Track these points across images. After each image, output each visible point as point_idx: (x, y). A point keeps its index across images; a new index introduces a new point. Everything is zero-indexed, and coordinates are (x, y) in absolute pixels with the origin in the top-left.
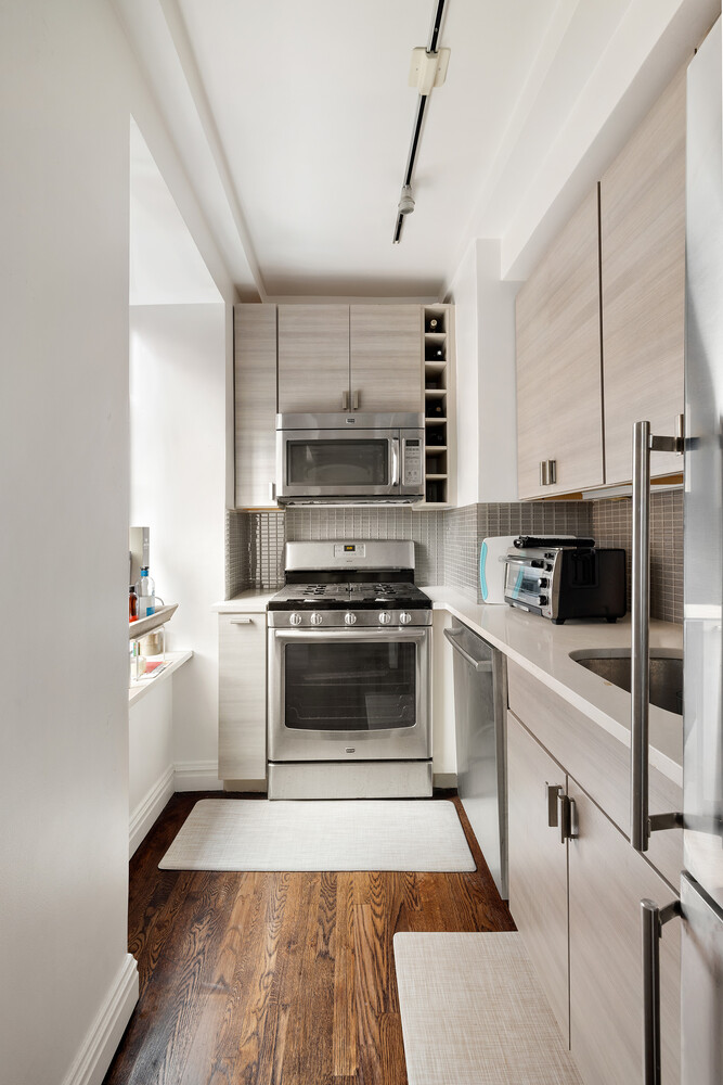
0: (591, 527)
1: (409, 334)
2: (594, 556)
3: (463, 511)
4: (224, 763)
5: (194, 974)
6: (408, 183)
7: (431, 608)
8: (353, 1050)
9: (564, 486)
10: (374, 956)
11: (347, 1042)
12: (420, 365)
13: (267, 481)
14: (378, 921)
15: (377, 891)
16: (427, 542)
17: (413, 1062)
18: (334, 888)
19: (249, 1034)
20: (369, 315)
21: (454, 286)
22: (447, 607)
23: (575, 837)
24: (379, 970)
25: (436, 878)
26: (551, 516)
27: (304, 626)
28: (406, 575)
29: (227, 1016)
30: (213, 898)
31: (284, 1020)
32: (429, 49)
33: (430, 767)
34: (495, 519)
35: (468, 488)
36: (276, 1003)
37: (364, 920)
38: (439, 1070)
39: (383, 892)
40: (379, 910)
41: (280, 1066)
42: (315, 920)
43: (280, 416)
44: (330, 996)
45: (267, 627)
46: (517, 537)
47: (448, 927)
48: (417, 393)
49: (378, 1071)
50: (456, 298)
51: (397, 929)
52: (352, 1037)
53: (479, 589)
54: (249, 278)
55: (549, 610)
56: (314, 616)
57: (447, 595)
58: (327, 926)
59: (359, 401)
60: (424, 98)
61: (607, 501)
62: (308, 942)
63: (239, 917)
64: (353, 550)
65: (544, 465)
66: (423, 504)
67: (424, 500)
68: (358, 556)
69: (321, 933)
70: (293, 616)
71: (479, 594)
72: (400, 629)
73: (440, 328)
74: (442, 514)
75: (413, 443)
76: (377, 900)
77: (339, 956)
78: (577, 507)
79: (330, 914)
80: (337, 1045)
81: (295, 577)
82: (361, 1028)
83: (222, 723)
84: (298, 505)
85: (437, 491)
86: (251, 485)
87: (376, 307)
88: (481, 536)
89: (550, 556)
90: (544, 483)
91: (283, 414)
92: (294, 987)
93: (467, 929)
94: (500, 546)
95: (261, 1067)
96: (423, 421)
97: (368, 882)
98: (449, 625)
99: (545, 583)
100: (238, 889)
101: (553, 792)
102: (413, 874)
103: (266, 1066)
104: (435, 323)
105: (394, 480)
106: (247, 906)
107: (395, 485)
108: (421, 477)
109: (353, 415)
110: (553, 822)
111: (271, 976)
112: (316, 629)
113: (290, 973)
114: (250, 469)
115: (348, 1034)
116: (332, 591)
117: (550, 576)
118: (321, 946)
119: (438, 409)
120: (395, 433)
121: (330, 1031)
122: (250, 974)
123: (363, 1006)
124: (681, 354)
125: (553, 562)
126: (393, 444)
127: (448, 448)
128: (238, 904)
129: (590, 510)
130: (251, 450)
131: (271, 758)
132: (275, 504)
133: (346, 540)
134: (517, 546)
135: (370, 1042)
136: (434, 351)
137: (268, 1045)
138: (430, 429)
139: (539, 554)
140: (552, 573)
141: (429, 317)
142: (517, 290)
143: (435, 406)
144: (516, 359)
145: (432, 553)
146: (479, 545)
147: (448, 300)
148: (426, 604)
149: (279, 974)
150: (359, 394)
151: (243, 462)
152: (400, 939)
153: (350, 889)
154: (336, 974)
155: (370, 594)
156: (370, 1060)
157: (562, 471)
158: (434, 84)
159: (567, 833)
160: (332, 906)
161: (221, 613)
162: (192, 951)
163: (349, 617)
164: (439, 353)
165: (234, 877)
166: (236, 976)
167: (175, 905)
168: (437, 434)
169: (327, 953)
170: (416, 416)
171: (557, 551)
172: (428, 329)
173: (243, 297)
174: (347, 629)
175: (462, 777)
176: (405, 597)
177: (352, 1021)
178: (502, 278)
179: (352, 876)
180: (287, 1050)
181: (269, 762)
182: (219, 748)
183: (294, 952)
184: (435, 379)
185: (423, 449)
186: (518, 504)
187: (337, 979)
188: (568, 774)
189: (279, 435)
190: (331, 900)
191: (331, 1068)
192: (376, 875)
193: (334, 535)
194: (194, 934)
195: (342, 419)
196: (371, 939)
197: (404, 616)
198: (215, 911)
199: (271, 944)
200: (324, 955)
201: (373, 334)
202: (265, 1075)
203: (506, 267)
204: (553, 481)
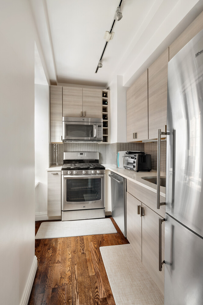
0: (144, 149)
1: (98, 97)
2: (145, 156)
3: (113, 144)
4: (49, 212)
5: (51, 260)
6: (101, 60)
7: (105, 169)
8: (93, 270)
9: (138, 139)
10: (95, 252)
11: (92, 269)
12: (101, 105)
13: (60, 135)
14: (95, 245)
15: (94, 239)
16: (102, 153)
17: (108, 271)
18: (83, 239)
19: (68, 270)
20: (87, 91)
21: (110, 85)
22: (109, 169)
23: (143, 215)
24: (97, 255)
25: (108, 235)
26: (134, 146)
27: (71, 174)
28: (97, 161)
29: (61, 268)
30: (52, 244)
31: (76, 267)
32: (110, 32)
33: (104, 210)
34: (121, 147)
35: (114, 138)
36: (73, 264)
37: (92, 246)
38: (114, 271)
39: (96, 239)
40: (95, 243)
41: (77, 275)
42: (79, 246)
43: (63, 118)
44: (86, 261)
45: (61, 175)
46: (127, 151)
47: (112, 244)
48: (100, 113)
49: (100, 273)
50: (111, 88)
51: (100, 246)
52: (93, 268)
53: (117, 165)
54: (54, 78)
55: (135, 169)
56: (74, 172)
57: (109, 166)
58: (83, 247)
59: (85, 114)
60: (107, 42)
61: (148, 143)
62: (79, 251)
63: (60, 248)
64: (83, 154)
65: (134, 134)
66: (102, 142)
67: (102, 141)
68: (84, 156)
69: (81, 249)
70: (69, 172)
71: (117, 166)
72: (97, 175)
73: (106, 96)
74: (106, 145)
75: (99, 126)
76: (94, 241)
77: (87, 253)
78: (141, 144)
79: (83, 245)
80: (90, 270)
81: (67, 162)
82: (94, 266)
83: (49, 201)
84: (67, 142)
85: (105, 139)
86: (55, 136)
87: (89, 89)
88: (118, 151)
89: (136, 156)
90: (134, 138)
91: (65, 117)
92: (77, 260)
93: (116, 244)
94: (122, 153)
95: (72, 276)
96: (102, 120)
97: (91, 237)
98: (110, 173)
99: (134, 162)
100: (58, 242)
101: (139, 207)
102: (102, 235)
103: (73, 276)
104: (105, 95)
105: (95, 136)
106: (61, 245)
107: (95, 137)
108: (102, 135)
109: (83, 118)
110: (139, 213)
111: (71, 259)
112: (75, 175)
113: (75, 258)
114: (55, 132)
115: (92, 268)
116: (78, 165)
117: (136, 161)
118: (82, 251)
119: (106, 118)
120: (95, 123)
121: (87, 267)
122: (65, 259)
123: (94, 262)
124: (166, 111)
125: (136, 157)
126: (94, 127)
127: (108, 128)
128: (59, 245)
129: (144, 145)
130: (55, 126)
131: (62, 210)
132: (62, 141)
133: (80, 152)
134: (127, 154)
135: (97, 268)
136: (105, 102)
137: (73, 272)
138: (104, 122)
139: (133, 156)
140: (136, 160)
141: (104, 93)
142: (127, 89)
143: (105, 117)
144: (126, 106)
145: (103, 156)
146: (117, 153)
147: (108, 89)
148: (104, 168)
149: (72, 258)
150: (85, 112)
151: (53, 129)
152: (101, 248)
153: (87, 239)
154: (87, 257)
155: (88, 166)
156: (98, 272)
157: (138, 135)
158: (110, 39)
159: (142, 215)
160: (83, 243)
161: (48, 171)
162: (49, 256)
163: (84, 172)
164: (106, 103)
165: (56, 240)
166: (62, 260)
167: (42, 247)
168: (105, 124)
169: (84, 253)
170: (100, 119)
171: (137, 155)
172: (103, 96)
173: (52, 83)
174: (83, 175)
175: (113, 212)
176: (98, 166)
177: (92, 265)
178: (123, 86)
179: (87, 237)
180: (78, 272)
181: (62, 211)
182: (48, 208)
183: (75, 253)
184: (105, 110)
185: (102, 128)
186: (127, 143)
187: (87, 258)
188: (142, 202)
189: (64, 122)
190: (83, 242)
191: (89, 274)
192: (93, 236)
193: (77, 150)
194: (49, 252)
195: (81, 119)
196: (94, 249)
197: (98, 172)
198: (53, 247)
199: (70, 253)
200: (83, 253)
201: (89, 96)
202: (73, 277)
203: (125, 83)
204: (136, 138)
